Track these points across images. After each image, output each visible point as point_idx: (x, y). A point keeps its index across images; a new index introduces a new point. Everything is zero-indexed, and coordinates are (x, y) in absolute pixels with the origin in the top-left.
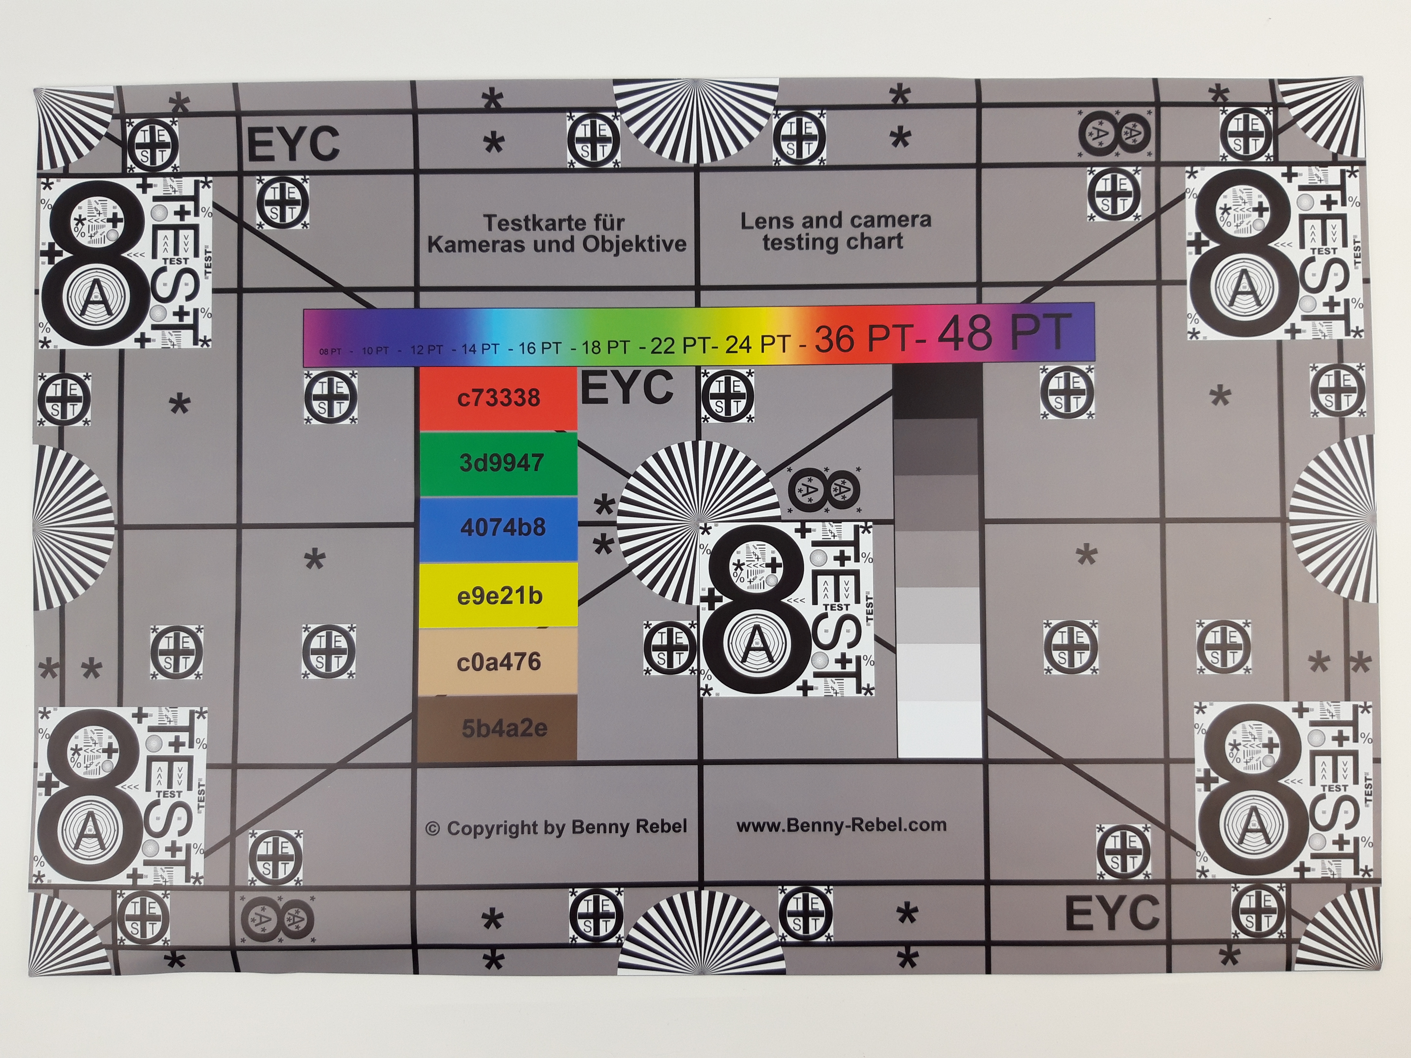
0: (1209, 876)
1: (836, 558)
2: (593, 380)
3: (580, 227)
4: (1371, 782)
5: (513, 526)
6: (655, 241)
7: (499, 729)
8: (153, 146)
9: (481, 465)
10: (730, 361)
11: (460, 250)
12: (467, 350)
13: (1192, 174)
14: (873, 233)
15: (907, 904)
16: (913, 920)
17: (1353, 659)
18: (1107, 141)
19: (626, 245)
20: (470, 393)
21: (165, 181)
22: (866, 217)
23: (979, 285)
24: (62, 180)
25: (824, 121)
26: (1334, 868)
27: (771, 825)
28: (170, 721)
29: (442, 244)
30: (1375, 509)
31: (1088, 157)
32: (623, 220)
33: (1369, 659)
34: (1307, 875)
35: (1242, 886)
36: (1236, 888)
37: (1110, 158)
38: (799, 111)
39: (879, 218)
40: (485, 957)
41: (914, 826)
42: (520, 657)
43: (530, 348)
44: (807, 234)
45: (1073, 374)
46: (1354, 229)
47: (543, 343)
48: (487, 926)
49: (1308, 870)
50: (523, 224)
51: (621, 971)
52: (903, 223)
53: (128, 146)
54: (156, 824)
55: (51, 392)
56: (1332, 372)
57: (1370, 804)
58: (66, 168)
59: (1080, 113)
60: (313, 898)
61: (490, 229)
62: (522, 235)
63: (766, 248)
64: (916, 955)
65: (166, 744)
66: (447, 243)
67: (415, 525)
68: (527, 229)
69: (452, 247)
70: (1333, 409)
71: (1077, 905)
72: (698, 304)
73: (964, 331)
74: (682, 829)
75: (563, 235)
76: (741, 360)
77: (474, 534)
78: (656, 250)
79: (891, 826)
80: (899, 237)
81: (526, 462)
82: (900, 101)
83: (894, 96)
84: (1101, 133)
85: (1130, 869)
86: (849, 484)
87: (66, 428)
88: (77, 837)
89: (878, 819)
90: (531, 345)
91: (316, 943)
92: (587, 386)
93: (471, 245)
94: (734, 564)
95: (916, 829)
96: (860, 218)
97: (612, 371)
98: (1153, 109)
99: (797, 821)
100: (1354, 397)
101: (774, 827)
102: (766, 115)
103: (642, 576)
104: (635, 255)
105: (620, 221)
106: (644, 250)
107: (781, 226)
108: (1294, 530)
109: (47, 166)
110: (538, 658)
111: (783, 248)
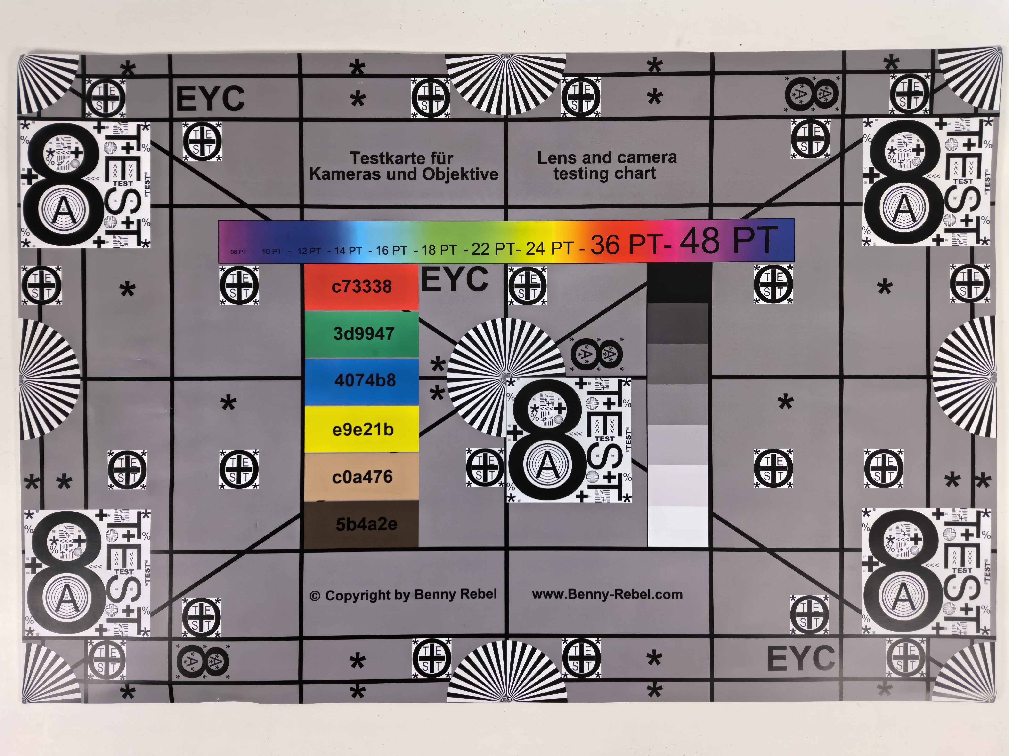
0: (871, 632)
1: (605, 404)
2: (430, 273)
3: (421, 161)
4: (989, 567)
5: (372, 379)
6: (476, 172)
7: (362, 525)
8: (106, 98)
9: (349, 335)
10: (530, 260)
11: (333, 178)
12: (339, 251)
13: (868, 124)
14: (634, 167)
15: (654, 651)
16: (658, 663)
17: (978, 478)
18: (806, 100)
19: (454, 175)
20: (341, 282)
21: (115, 125)
22: (629, 156)
23: (711, 205)
24: (37, 122)
25: (599, 84)
26: (961, 628)
27: (556, 594)
28: (123, 520)
29: (320, 173)
30: (995, 370)
31: (792, 112)
32: (452, 156)
33: (989, 478)
34: (942, 632)
35: (894, 640)
36: (890, 641)
37: (808, 112)
38: (581, 77)
39: (639, 156)
40: (352, 689)
41: (659, 595)
42: (377, 474)
43: (384, 251)
44: (586, 168)
45: (778, 271)
46: (986, 165)
47: (394, 247)
48: (354, 666)
49: (942, 628)
50: (379, 159)
51: (449, 699)
52: (656, 160)
53: (87, 98)
54: (116, 593)
55: (32, 279)
56: (966, 270)
57: (989, 582)
58: (39, 113)
59: (787, 79)
60: (228, 646)
61: (355, 162)
62: (378, 167)
63: (556, 178)
64: (661, 688)
65: (120, 536)
66: (324, 172)
67: (302, 378)
68: (382, 163)
69: (327, 176)
70: (966, 297)
71: (776, 653)
72: (506, 219)
73: (700, 239)
74: (494, 596)
75: (408, 167)
76: (537, 259)
77: (345, 385)
78: (476, 179)
79: (643, 595)
80: (653, 170)
81: (382, 333)
82: (655, 70)
83: (650, 66)
84: (802, 94)
85: (814, 627)
86: (614, 350)
87: (44, 306)
88: (57, 603)
89: (633, 590)
90: (385, 248)
91: (230, 679)
92: (425, 278)
93: (341, 174)
94: (531, 407)
95: (661, 597)
96: (624, 156)
97: (444, 267)
98: (841, 76)
99: (575, 591)
100: (981, 289)
101: (559, 595)
102: (556, 80)
103: (465, 416)
104: (460, 183)
105: (450, 157)
106: (467, 179)
107: (567, 162)
108: (936, 384)
109: (24, 111)
110: (391, 474)
111: (568, 178)
